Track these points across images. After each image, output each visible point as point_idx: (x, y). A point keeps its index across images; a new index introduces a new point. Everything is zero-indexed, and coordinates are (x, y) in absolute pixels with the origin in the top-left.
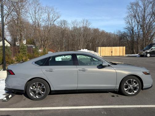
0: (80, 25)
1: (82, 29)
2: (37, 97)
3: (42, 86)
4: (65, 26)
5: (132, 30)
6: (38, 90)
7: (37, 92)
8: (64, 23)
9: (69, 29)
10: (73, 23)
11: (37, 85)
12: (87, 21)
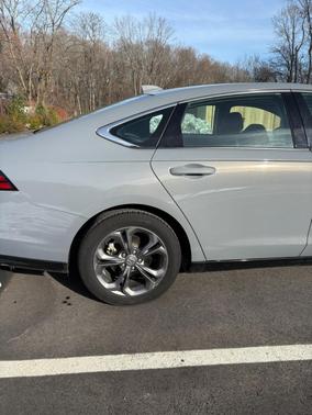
0: (140, 36)
1: (146, 48)
2: (131, 293)
3: (151, 245)
4: (96, 33)
5: (293, 57)
6: (132, 261)
7: (128, 270)
8: (94, 24)
9: (106, 45)
10: (120, 25)
11: (129, 238)
12: (162, 22)
